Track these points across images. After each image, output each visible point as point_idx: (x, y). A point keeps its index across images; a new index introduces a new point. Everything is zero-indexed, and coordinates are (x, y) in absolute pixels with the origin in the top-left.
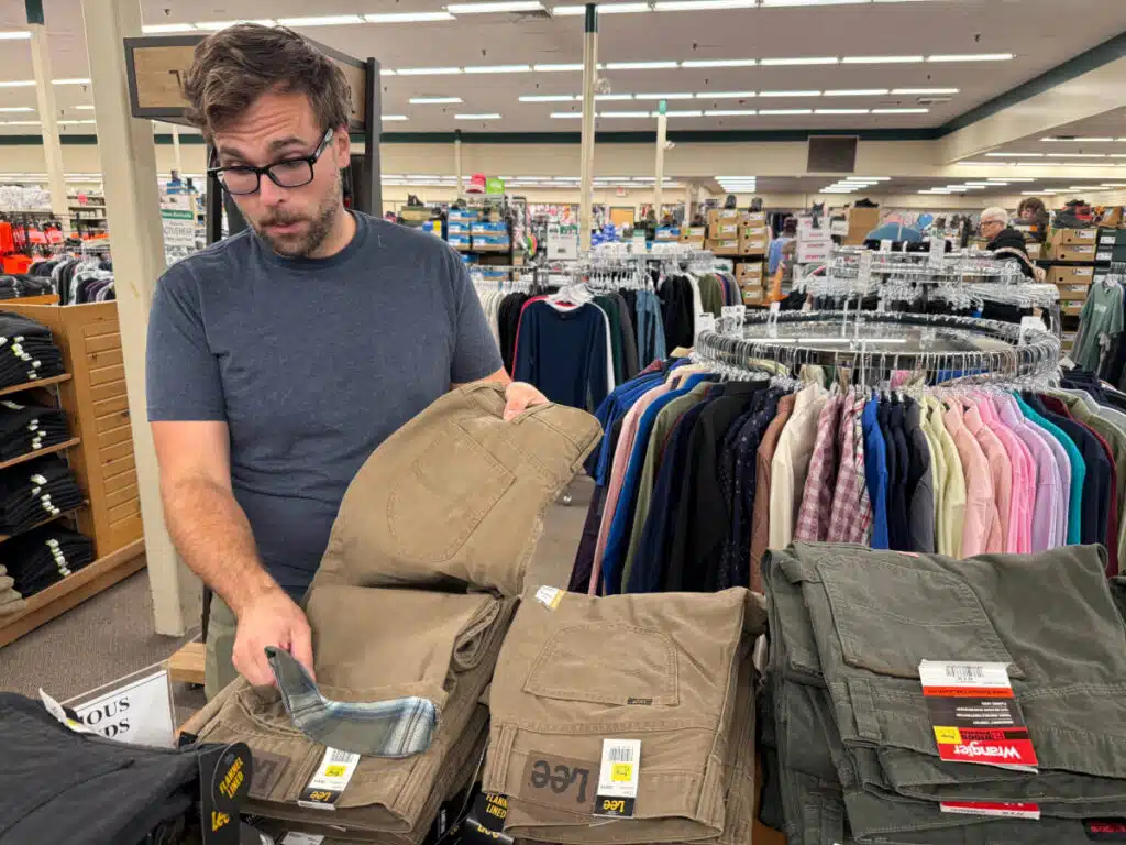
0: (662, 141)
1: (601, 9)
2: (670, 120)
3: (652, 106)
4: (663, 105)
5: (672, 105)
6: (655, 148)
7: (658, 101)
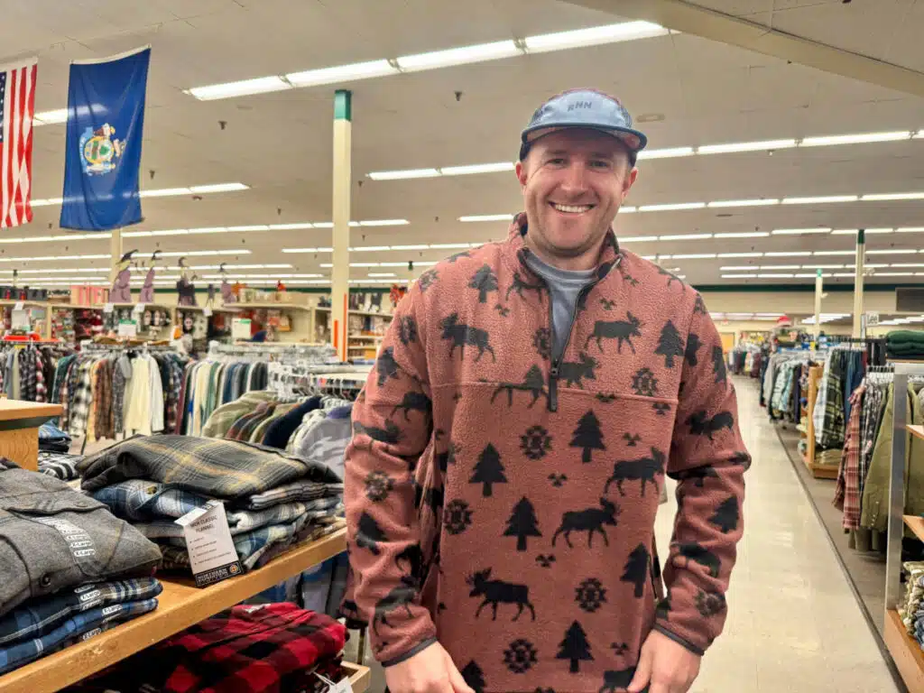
0: (819, 293)
1: (867, 231)
2: (825, 279)
3: (814, 271)
4: (819, 271)
5: (825, 271)
6: (814, 297)
7: (816, 269)
